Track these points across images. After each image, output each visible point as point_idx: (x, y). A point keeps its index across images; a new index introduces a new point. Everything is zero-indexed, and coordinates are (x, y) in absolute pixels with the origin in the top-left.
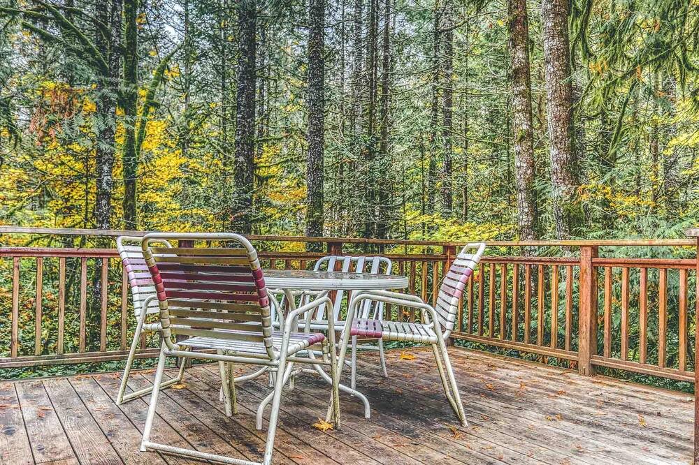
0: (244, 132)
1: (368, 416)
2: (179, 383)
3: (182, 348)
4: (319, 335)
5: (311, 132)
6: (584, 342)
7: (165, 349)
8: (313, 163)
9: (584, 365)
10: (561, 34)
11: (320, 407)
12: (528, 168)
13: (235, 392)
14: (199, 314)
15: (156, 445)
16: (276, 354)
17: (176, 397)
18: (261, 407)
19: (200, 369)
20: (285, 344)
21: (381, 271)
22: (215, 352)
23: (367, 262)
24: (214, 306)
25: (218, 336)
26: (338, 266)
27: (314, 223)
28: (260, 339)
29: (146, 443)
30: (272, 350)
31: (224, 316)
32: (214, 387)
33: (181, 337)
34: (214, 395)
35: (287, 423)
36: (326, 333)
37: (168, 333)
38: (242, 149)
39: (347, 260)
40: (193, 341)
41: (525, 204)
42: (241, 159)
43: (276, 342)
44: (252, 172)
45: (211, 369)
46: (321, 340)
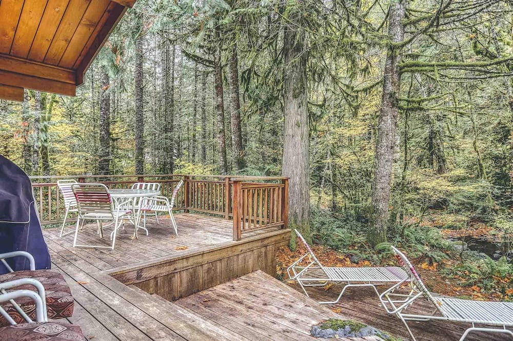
0: (104, 120)
1: (147, 235)
2: (82, 230)
3: (85, 217)
4: (130, 211)
5: (137, 121)
6: (227, 210)
7: (79, 217)
8: (138, 135)
9: (227, 217)
10: (236, 92)
11: (131, 234)
12: (222, 143)
13: (103, 231)
14: (88, 206)
15: (78, 246)
16: (115, 217)
17: (81, 234)
18: (112, 234)
19: (89, 225)
20: (117, 214)
21: (151, 189)
22: (96, 217)
23: (146, 185)
24: (94, 204)
25: (97, 212)
26: (141, 186)
27: (139, 161)
28: (110, 213)
29: (75, 245)
30: (114, 216)
31: (98, 207)
32: (95, 231)
33: (83, 214)
34: (96, 233)
35: (119, 238)
36: (132, 210)
37: (80, 212)
38: (104, 128)
39: (144, 184)
40: (89, 214)
41: (222, 158)
42: (103, 133)
43: (114, 213)
44: (109, 137)
45: (94, 225)
46: (131, 212)
